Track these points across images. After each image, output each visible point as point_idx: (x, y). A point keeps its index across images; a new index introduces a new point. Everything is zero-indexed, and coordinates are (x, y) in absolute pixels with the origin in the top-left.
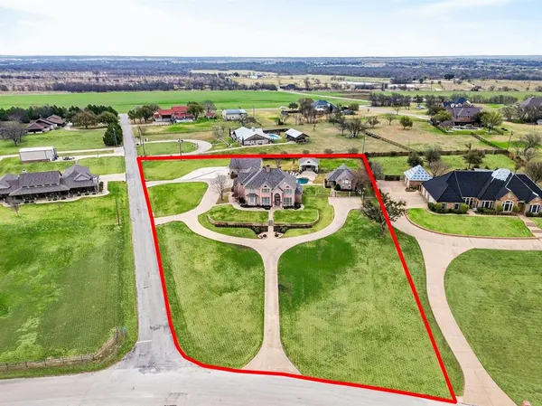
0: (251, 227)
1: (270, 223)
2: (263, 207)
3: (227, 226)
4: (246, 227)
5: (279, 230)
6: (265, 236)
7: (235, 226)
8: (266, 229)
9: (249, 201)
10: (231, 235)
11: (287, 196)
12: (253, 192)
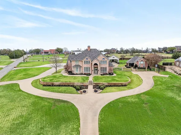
0: (73, 86)
1: (91, 83)
2: (85, 74)
3: (53, 85)
4: (69, 86)
5: (98, 87)
6: (85, 92)
7: (59, 86)
8: (87, 87)
9: (75, 71)
10: (53, 91)
11: (103, 66)
12: (77, 64)
